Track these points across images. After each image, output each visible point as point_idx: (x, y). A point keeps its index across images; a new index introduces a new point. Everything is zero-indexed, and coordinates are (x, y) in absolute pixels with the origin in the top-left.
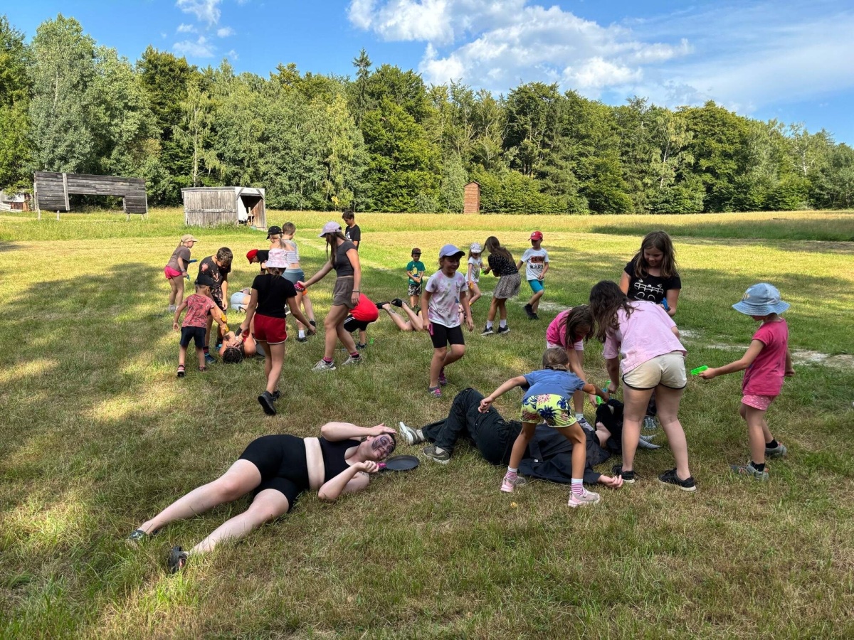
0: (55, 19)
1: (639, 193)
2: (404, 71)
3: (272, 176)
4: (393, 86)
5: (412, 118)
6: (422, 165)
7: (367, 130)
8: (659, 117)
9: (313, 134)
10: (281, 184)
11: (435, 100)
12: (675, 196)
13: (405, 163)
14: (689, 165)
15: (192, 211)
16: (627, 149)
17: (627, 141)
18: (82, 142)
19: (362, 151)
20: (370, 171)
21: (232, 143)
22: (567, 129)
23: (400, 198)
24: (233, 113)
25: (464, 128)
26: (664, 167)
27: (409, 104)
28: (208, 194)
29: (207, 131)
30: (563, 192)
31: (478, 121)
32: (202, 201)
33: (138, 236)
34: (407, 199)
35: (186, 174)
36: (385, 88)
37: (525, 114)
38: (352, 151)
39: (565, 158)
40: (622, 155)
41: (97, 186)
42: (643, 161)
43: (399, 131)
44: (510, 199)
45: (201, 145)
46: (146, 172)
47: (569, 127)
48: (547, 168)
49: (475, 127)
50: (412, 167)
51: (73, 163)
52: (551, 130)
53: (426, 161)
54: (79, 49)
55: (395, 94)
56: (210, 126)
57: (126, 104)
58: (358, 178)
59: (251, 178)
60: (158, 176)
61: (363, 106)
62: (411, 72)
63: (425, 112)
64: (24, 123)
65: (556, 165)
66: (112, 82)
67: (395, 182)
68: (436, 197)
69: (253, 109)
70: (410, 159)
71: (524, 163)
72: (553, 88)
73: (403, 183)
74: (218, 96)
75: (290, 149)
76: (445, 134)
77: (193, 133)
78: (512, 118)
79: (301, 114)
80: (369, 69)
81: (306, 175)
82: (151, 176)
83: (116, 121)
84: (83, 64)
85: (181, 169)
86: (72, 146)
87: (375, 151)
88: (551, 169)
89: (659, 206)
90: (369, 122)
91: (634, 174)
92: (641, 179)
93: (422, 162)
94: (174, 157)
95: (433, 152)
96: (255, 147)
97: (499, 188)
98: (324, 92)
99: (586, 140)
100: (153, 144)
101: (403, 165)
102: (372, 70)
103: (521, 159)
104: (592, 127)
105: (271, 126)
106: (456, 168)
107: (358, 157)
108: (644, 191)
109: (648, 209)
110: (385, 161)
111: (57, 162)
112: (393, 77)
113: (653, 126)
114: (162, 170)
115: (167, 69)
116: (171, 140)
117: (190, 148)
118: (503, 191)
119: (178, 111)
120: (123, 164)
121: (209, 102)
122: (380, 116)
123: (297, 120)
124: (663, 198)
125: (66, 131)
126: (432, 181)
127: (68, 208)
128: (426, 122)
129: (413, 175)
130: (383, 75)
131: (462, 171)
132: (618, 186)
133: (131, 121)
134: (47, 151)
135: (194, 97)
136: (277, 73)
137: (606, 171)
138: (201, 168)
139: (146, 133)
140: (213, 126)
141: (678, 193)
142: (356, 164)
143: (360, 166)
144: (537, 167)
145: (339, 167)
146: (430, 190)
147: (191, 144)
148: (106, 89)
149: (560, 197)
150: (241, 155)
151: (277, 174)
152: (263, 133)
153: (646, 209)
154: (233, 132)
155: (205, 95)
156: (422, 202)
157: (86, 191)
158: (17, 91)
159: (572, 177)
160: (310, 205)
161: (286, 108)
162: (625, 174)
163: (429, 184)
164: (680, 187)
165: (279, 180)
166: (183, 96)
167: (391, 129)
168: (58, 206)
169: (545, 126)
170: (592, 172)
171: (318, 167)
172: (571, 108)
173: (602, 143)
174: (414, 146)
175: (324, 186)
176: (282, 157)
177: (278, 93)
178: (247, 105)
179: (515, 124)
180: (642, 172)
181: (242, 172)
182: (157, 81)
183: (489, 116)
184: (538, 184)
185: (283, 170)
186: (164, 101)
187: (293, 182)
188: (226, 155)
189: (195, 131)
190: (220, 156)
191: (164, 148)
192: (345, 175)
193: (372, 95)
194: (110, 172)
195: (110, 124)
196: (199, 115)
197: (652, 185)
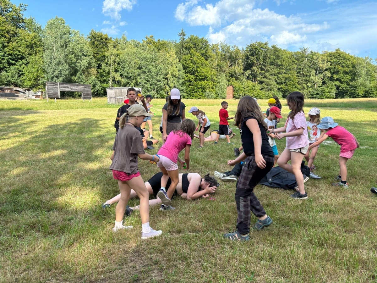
0: (55, 19)
1: (305, 90)
2: (200, 38)
3: (143, 84)
4: (195, 44)
5: (203, 58)
6: (208, 79)
7: (184, 63)
8: (314, 56)
9: (161, 66)
10: (147, 87)
11: (213, 50)
12: (322, 91)
13: (201, 78)
14: (328, 77)
15: (111, 98)
16: (300, 71)
17: (299, 67)
18: (65, 70)
19: (182, 73)
20: (185, 81)
21: (126, 70)
22: (272, 62)
23: (198, 93)
24: (127, 57)
25: (226, 62)
26: (317, 79)
27: (202, 52)
28: (118, 90)
29: (116, 65)
30: (271, 90)
31: (232, 59)
32: (115, 93)
33: (88, 108)
34: (201, 93)
35: (107, 83)
36: (192, 45)
37: (254, 56)
38: (178, 73)
39: (271, 75)
40: (297, 73)
41: (72, 88)
42: (307, 76)
43: (198, 64)
44: (247, 93)
45: (113, 71)
46: (90, 82)
47: (273, 61)
48: (264, 79)
49: (231, 62)
50: (204, 79)
51: (61, 78)
52: (265, 63)
53: (210, 77)
54: (64, 31)
55: (196, 48)
56: (117, 63)
57: (83, 54)
58: (180, 84)
59: (134, 85)
60: (95, 84)
61: (182, 53)
62: (203, 38)
63: (209, 56)
64: (41, 62)
65: (267, 78)
66: (77, 44)
67: (196, 86)
68: (214, 92)
69: (135, 55)
70: (203, 76)
71: (253, 77)
72: (265, 44)
73: (199, 87)
74: (120, 50)
75: (151, 72)
76: (218, 65)
77: (110, 66)
78: (248, 58)
79: (156, 57)
80: (185, 37)
81: (158, 83)
82: (92, 84)
83: (79, 61)
84: (65, 37)
85: (105, 81)
86: (61, 71)
87: (187, 73)
88: (265, 80)
89: (314, 96)
90: (185, 60)
91: (303, 82)
92: (306, 84)
93: (208, 77)
94: (102, 76)
95: (212, 73)
96: (137, 71)
97: (242, 88)
98: (166, 47)
99: (281, 67)
100: (94, 71)
101: (199, 79)
102: (186, 38)
103: (251, 75)
104: (283, 61)
105: (143, 62)
106: (223, 80)
107: (180, 76)
108: (307, 89)
109: (309, 97)
110: (192, 77)
111: (55, 78)
112: (195, 41)
113: (311, 60)
114: (97, 82)
115: (100, 39)
116: (101, 69)
117: (109, 72)
118: (244, 90)
119: (104, 57)
120: (81, 79)
121: (117, 52)
122: (190, 58)
123: (154, 60)
124: (316, 92)
125: (58, 65)
126: (212, 85)
127: (59, 97)
128: (210, 60)
129: (203, 83)
130: (191, 39)
131: (225, 81)
132: (295, 87)
133: (85, 61)
134: (51, 73)
135: (111, 50)
136: (145, 40)
137: (290, 81)
138: (113, 81)
139: (91, 66)
140: (118, 62)
141: (323, 90)
142: (179, 78)
143: (181, 79)
144: (259, 79)
145: (172, 80)
146: (211, 89)
147: (109, 70)
148: (75, 48)
149: (269, 92)
150: (130, 75)
151: (145, 83)
152: (139, 65)
153: (308, 97)
154: (127, 65)
155: (115, 49)
156: (208, 95)
157: (67, 90)
158: (38, 49)
159: (275, 83)
160: (159, 96)
161: (149, 55)
162: (299, 82)
163: (211, 87)
164: (324, 87)
165: (146, 85)
166: (106, 50)
167: (195, 63)
168: (56, 96)
169: (262, 61)
170: (283, 81)
171: (163, 80)
172: (274, 53)
173: (288, 68)
174: (204, 70)
175: (165, 88)
176: (148, 76)
177: (146, 48)
178: (133, 53)
179: (249, 60)
180: (306, 81)
181: (130, 82)
182: (96, 44)
183: (237, 57)
184: (259, 86)
185: (148, 81)
186: (98, 52)
187: (152, 87)
188: (124, 75)
189: (111, 65)
190: (121, 75)
191: (98, 72)
192: (174, 83)
193: (186, 48)
194: (76, 82)
195: (76, 62)
196: (113, 58)
197: (311, 87)
